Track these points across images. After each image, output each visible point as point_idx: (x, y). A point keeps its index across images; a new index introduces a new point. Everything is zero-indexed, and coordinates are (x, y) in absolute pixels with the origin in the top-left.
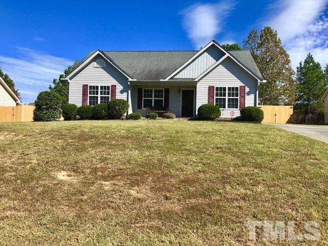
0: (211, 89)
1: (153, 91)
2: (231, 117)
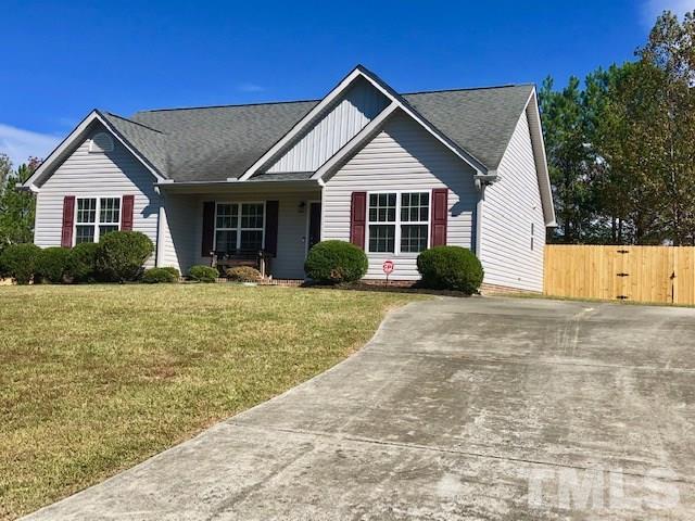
0: (358, 198)
1: (240, 208)
2: (384, 277)
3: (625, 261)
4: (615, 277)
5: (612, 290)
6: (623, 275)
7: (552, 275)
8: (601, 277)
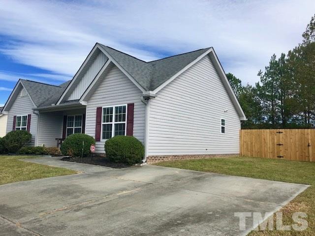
1: (74, 118)
3: (281, 137)
4: (276, 146)
5: (274, 153)
6: (280, 145)
7: (243, 144)
8: (268, 146)
